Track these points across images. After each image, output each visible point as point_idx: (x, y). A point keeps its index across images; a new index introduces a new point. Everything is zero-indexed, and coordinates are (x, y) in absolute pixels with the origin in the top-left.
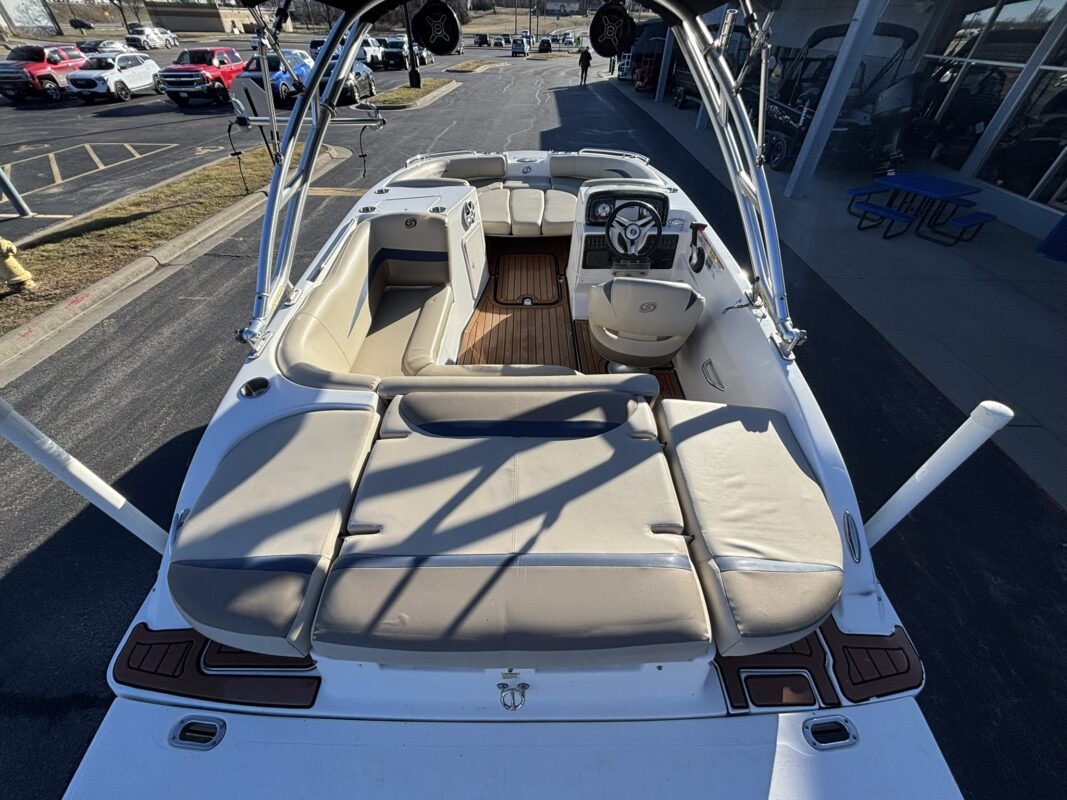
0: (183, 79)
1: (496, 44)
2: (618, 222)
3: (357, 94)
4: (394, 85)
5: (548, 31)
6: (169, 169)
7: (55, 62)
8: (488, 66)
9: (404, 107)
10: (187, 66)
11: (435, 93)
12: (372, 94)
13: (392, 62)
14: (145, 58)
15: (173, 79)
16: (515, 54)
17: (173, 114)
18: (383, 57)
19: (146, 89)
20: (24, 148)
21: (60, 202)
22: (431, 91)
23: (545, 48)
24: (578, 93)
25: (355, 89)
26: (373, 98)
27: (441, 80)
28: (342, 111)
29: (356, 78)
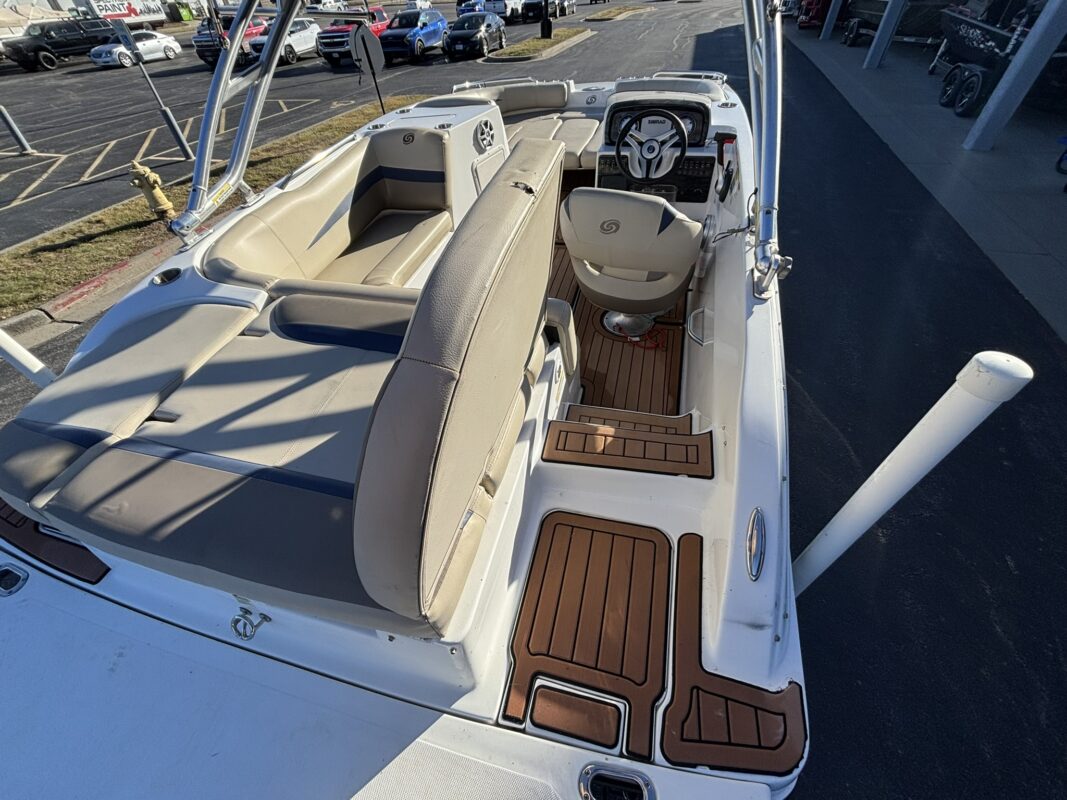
0: (336, 40)
2: (631, 135)
3: (485, 47)
4: (525, 38)
6: (304, 122)
8: (630, 13)
9: (529, 58)
10: (340, 27)
11: (564, 43)
12: (501, 47)
13: (531, 14)
14: (311, 22)
15: (328, 40)
17: (324, 73)
18: (523, 9)
19: (309, 52)
22: (561, 41)
24: (724, 35)
25: (484, 42)
26: (501, 51)
27: (575, 30)
28: (468, 65)
29: (487, 31)
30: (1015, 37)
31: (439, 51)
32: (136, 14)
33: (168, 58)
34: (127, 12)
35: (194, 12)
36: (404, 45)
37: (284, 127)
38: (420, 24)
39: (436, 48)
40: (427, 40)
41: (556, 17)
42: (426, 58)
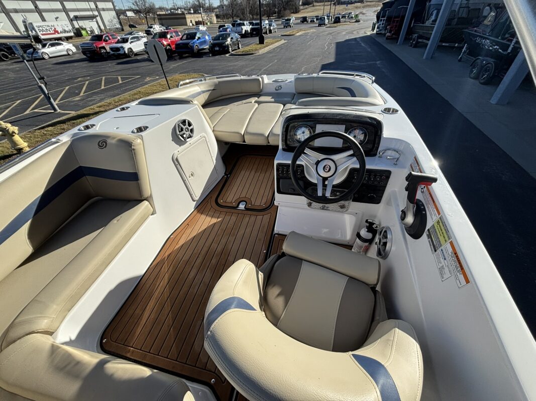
1: (311, 21)
3: (230, 49)
4: (251, 44)
5: (341, 12)
6: (128, 89)
7: (107, 41)
8: (304, 32)
9: (252, 54)
11: (271, 46)
12: (239, 48)
13: (255, 33)
14: (143, 37)
16: (320, 25)
17: (147, 62)
18: (250, 30)
19: (141, 52)
20: (79, 79)
21: (75, 105)
22: (269, 45)
23: (337, 21)
24: (350, 42)
25: (230, 46)
26: (238, 50)
27: (276, 40)
28: (222, 57)
29: (231, 41)
30: (513, 44)
31: (208, 51)
32: (58, 33)
33: (69, 55)
34: (53, 32)
35: (89, 32)
36: (188, 48)
37: (116, 92)
38: (196, 38)
39: (205, 49)
40: (201, 45)
41: (267, 34)
42: (200, 54)
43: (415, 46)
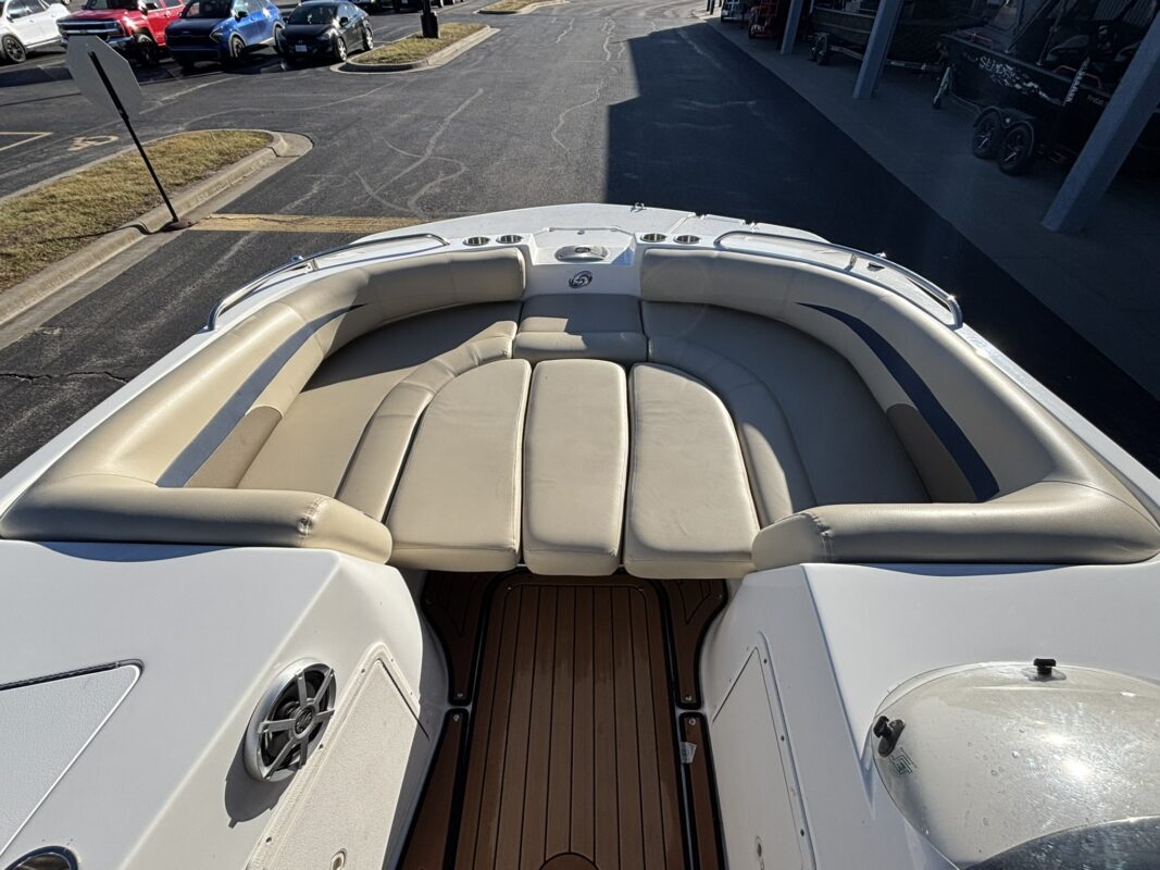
3: (342, 49)
8: (538, 5)
9: (409, 67)
11: (457, 45)
12: (367, 48)
15: (76, 31)
22: (452, 42)
24: (664, 41)
25: (340, 42)
26: (366, 55)
27: (469, 26)
28: (317, 74)
29: (342, 26)
30: (1077, 83)
38: (234, 13)
39: (265, 46)
40: (250, 35)
41: (440, 6)
42: (248, 61)
43: (828, 61)
